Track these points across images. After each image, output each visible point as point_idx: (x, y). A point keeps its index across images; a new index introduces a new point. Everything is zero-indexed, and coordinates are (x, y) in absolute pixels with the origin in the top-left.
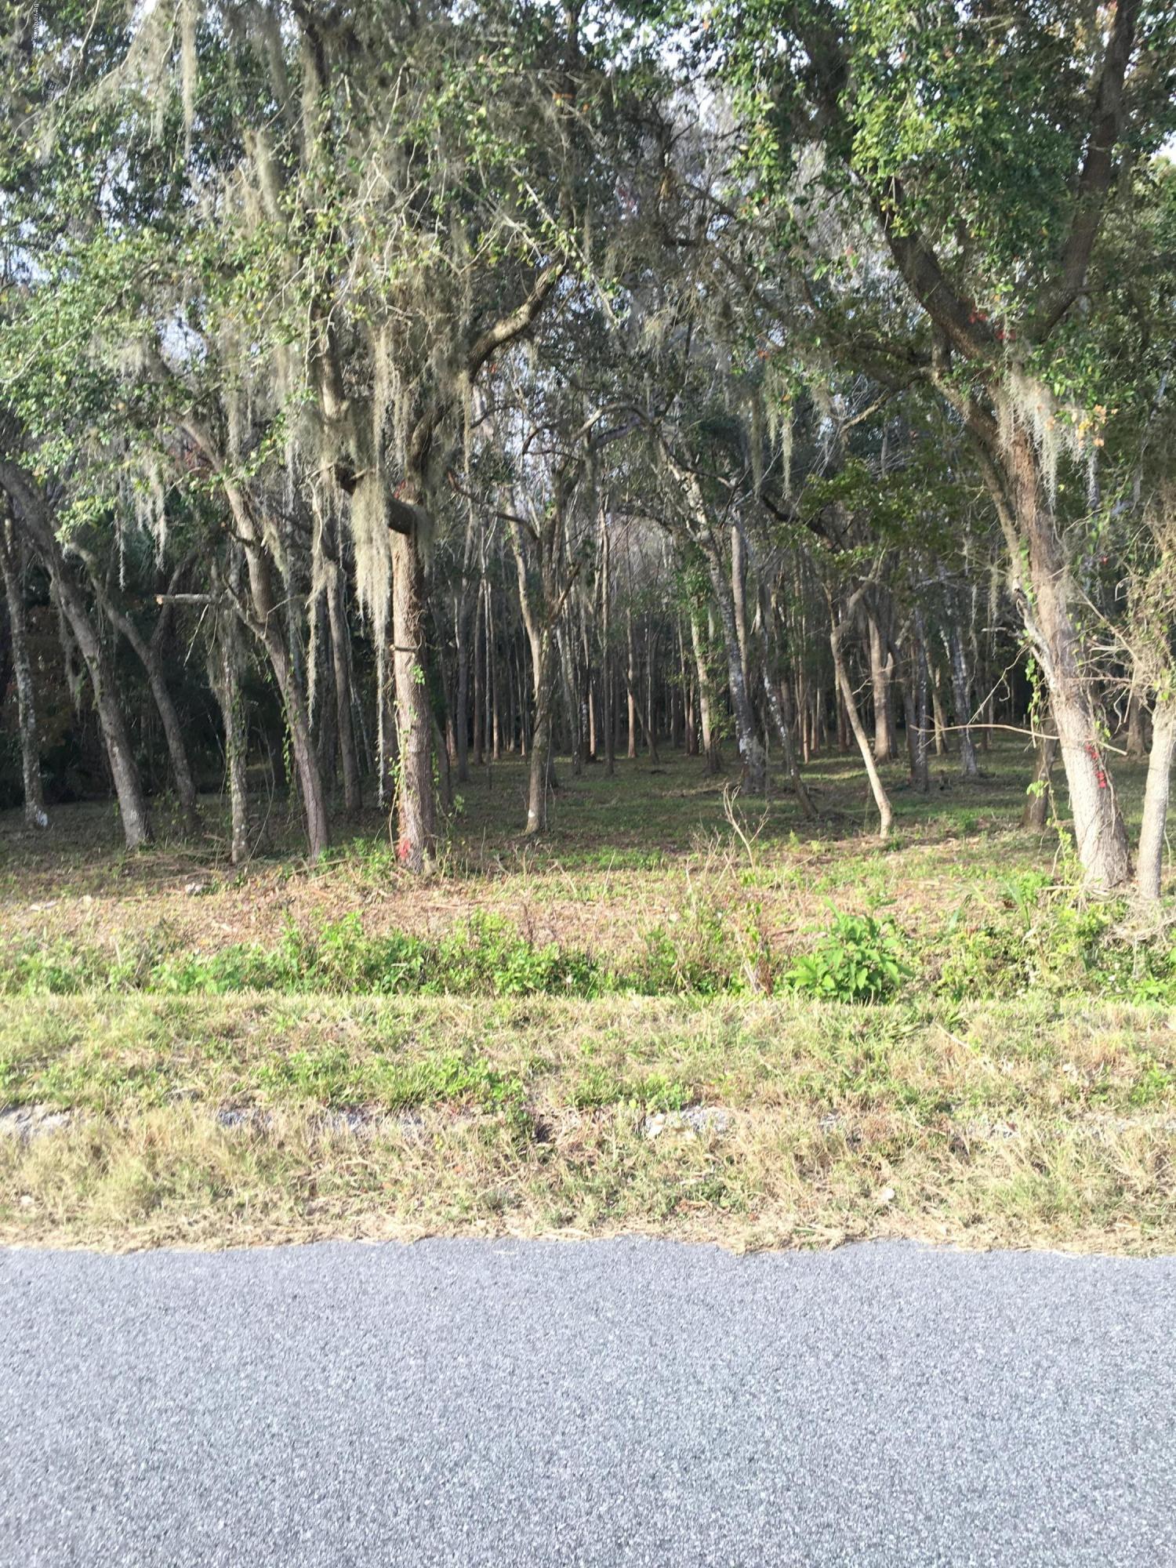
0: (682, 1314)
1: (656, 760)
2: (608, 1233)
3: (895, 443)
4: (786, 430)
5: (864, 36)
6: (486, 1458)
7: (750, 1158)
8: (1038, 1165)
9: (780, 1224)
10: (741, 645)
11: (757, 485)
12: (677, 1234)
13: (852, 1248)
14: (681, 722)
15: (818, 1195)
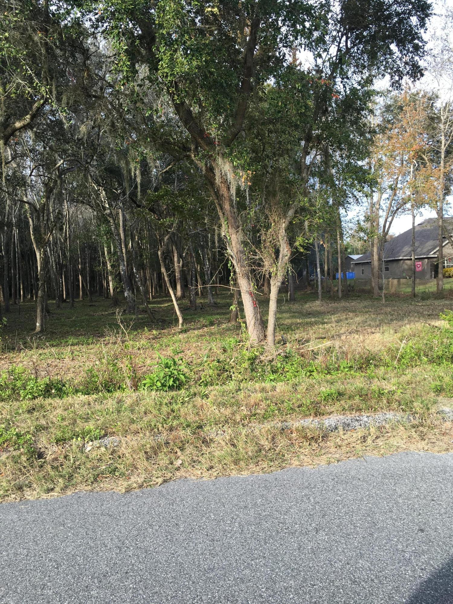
0: (99, 520)
1: (91, 301)
2: (69, 493)
3: (180, 180)
4: (138, 172)
5: (161, 26)
6: (15, 592)
7: (127, 455)
8: (233, 445)
9: (139, 479)
10: (124, 255)
11: (128, 194)
12: (98, 489)
13: (166, 485)
14: (102, 285)
15: (153, 466)
